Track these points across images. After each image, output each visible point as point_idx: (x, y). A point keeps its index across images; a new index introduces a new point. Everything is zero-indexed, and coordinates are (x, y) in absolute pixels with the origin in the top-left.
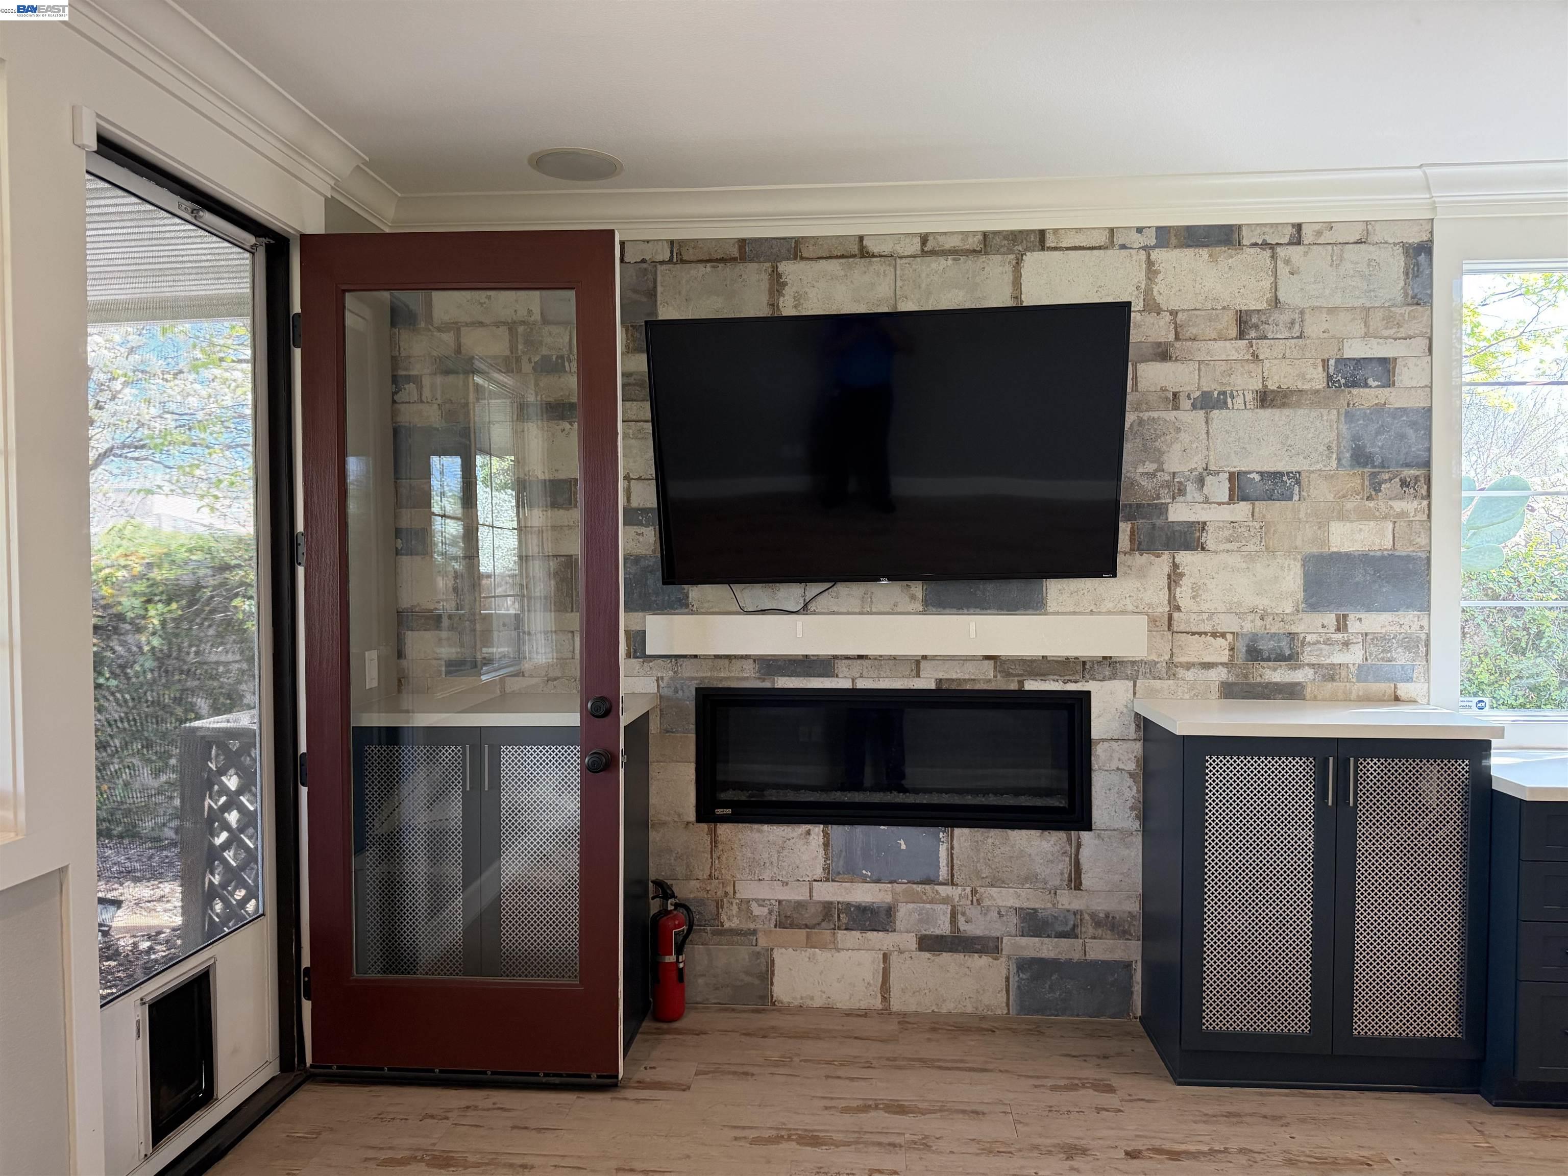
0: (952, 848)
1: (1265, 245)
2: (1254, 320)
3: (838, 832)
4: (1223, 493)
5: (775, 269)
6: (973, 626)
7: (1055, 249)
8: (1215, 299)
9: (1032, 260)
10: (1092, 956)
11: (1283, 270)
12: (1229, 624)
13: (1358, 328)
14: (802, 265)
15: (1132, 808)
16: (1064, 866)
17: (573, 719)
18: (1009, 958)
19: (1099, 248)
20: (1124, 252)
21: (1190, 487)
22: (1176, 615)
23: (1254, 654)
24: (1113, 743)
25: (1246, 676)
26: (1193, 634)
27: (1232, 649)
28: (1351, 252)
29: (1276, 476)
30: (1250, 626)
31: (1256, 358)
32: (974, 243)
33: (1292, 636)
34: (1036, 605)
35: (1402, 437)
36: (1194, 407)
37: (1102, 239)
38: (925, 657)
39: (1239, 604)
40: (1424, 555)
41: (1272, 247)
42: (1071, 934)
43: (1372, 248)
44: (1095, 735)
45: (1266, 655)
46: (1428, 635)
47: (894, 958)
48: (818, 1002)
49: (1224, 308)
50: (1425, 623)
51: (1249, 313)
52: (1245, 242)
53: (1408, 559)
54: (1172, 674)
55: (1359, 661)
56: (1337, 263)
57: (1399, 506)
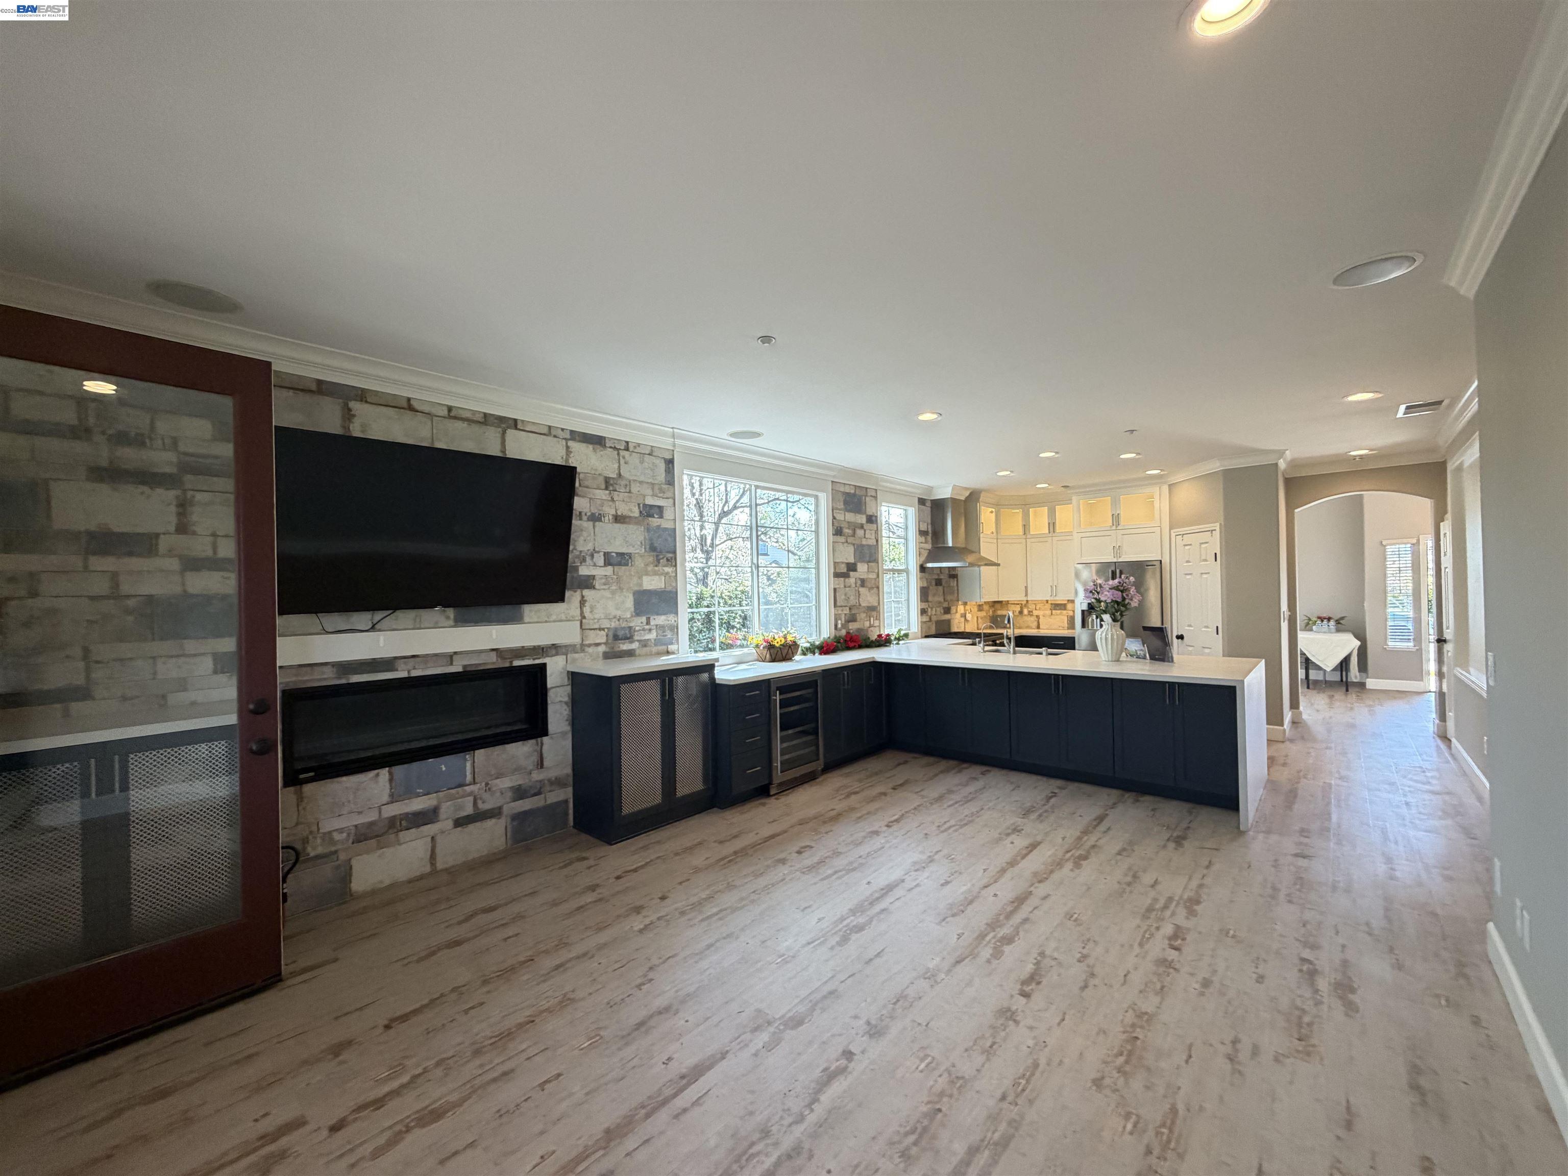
0: (474, 762)
1: (615, 448)
2: (612, 482)
3: (399, 770)
4: (601, 562)
5: (346, 405)
7: (522, 430)
8: (596, 470)
9: (511, 433)
10: (549, 802)
11: (622, 461)
12: (606, 624)
13: (649, 492)
14: (366, 406)
15: (567, 720)
16: (535, 758)
18: (506, 816)
19: (544, 434)
20: (555, 439)
21: (588, 559)
22: (584, 621)
23: (616, 638)
24: (558, 689)
25: (613, 648)
26: (591, 630)
27: (607, 636)
28: (647, 458)
29: (621, 555)
30: (614, 624)
31: (613, 500)
32: (479, 417)
33: (630, 628)
34: (517, 619)
35: (666, 540)
36: (588, 520)
37: (545, 431)
38: (455, 653)
39: (609, 614)
40: (674, 591)
41: (618, 450)
42: (538, 793)
43: (654, 458)
44: (549, 685)
45: (620, 637)
46: (677, 624)
47: (439, 839)
48: (387, 882)
49: (599, 474)
50: (676, 619)
51: (610, 478)
52: (607, 445)
53: (670, 592)
54: (583, 651)
55: (655, 637)
56: (642, 462)
57: (667, 569)
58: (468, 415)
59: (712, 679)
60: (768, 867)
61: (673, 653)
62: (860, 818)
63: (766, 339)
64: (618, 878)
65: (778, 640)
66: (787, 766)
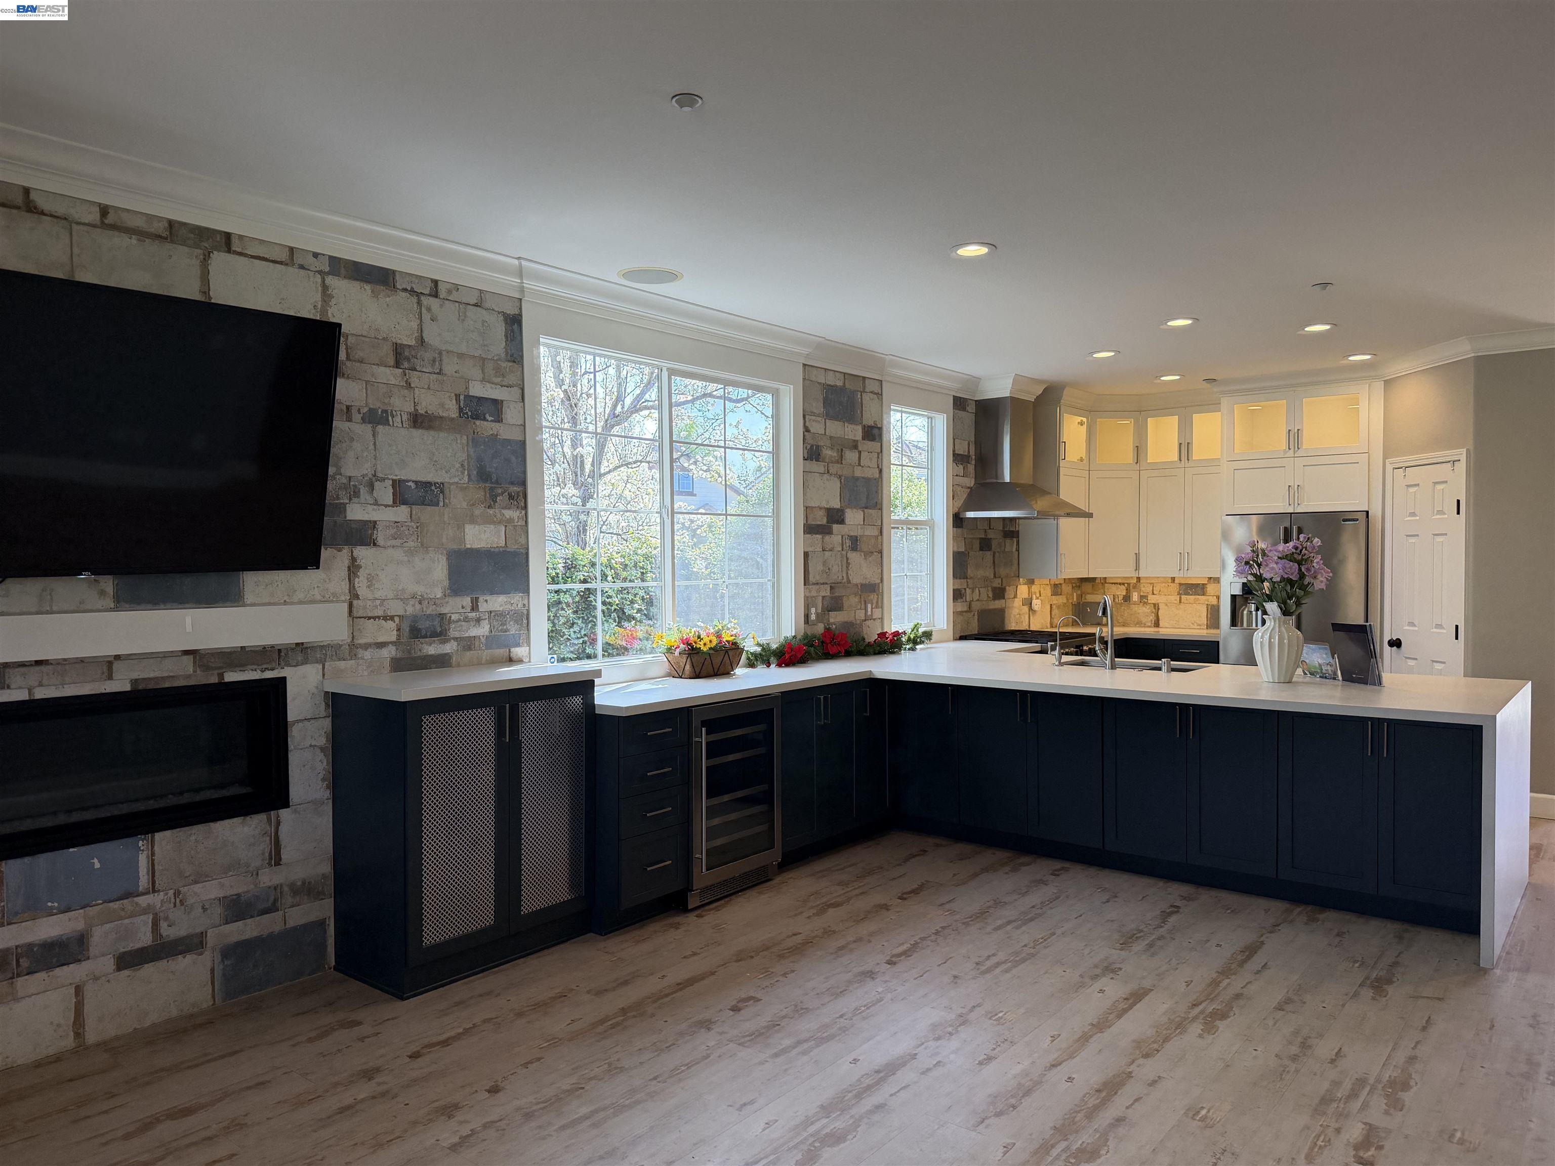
0: (153, 854)
1: (412, 292)
2: (407, 353)
4: (388, 498)
6: (188, 620)
7: (240, 254)
8: (377, 330)
9: (219, 259)
10: (291, 923)
11: (426, 316)
12: (396, 608)
13: (476, 373)
15: (323, 780)
16: (265, 846)
18: (213, 949)
19: (281, 263)
20: (302, 272)
21: (363, 491)
22: (355, 602)
23: (415, 633)
24: (306, 723)
25: (409, 652)
26: (369, 618)
27: (398, 630)
28: (472, 312)
29: (426, 486)
30: (411, 609)
31: (409, 385)
32: (159, 228)
33: (442, 616)
34: (232, 597)
35: (508, 461)
36: (364, 420)
37: (284, 256)
38: (118, 657)
39: (403, 590)
40: (523, 551)
41: (419, 295)
42: (272, 909)
43: (484, 312)
44: (291, 717)
45: (423, 633)
46: (528, 611)
47: (90, 989)
49: (384, 339)
50: (526, 602)
51: (403, 346)
52: (398, 286)
53: (515, 554)
54: (353, 656)
55: (487, 633)
56: (462, 318)
57: (508, 513)
58: (139, 223)
59: (590, 705)
60: (682, 1034)
61: (520, 661)
62: (842, 948)
63: (686, 99)
64: (415, 1056)
65: (706, 640)
66: (717, 857)
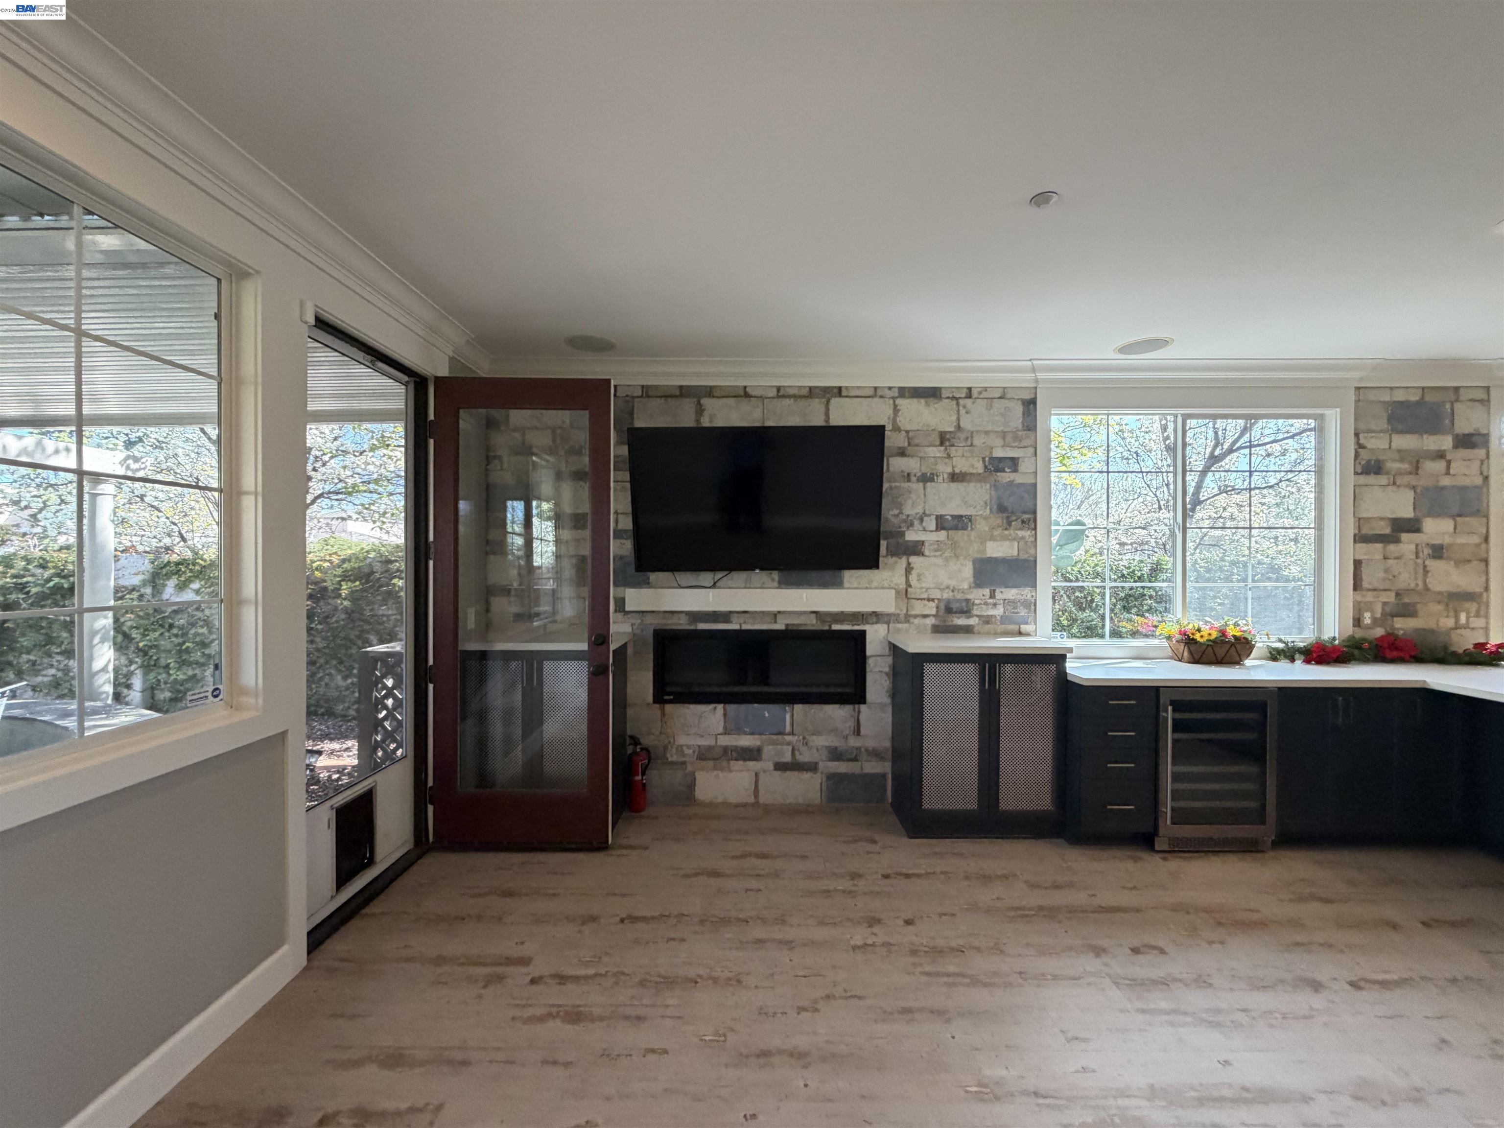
0: (793, 715)
1: (953, 398)
2: (948, 436)
3: (732, 708)
4: (933, 527)
5: (699, 403)
6: (805, 595)
7: (847, 397)
8: (928, 425)
9: (835, 402)
10: (866, 771)
11: (962, 411)
12: (937, 594)
13: (999, 442)
14: (714, 400)
15: (887, 692)
16: (851, 723)
17: (584, 646)
18: (822, 773)
19: (869, 397)
20: (882, 400)
21: (916, 523)
22: (909, 589)
23: (949, 610)
24: (877, 657)
25: (945, 621)
26: (918, 599)
27: (937, 607)
28: (996, 403)
29: (959, 517)
30: (946, 595)
31: (949, 456)
32: (805, 392)
33: (968, 600)
34: (838, 584)
35: (1022, 498)
36: (918, 481)
37: (871, 392)
38: (779, 612)
39: (941, 584)
40: (1032, 559)
41: (957, 399)
42: (855, 759)
43: (1007, 401)
44: (869, 652)
45: (954, 610)
46: (1035, 600)
47: (762, 776)
48: (720, 800)
49: (934, 430)
50: (1034, 594)
51: (946, 432)
52: (943, 396)
53: (1026, 561)
54: (907, 621)
55: (1001, 614)
56: (990, 407)
57: (1021, 533)
58: (792, 392)
59: (1062, 674)
61: (1028, 635)
